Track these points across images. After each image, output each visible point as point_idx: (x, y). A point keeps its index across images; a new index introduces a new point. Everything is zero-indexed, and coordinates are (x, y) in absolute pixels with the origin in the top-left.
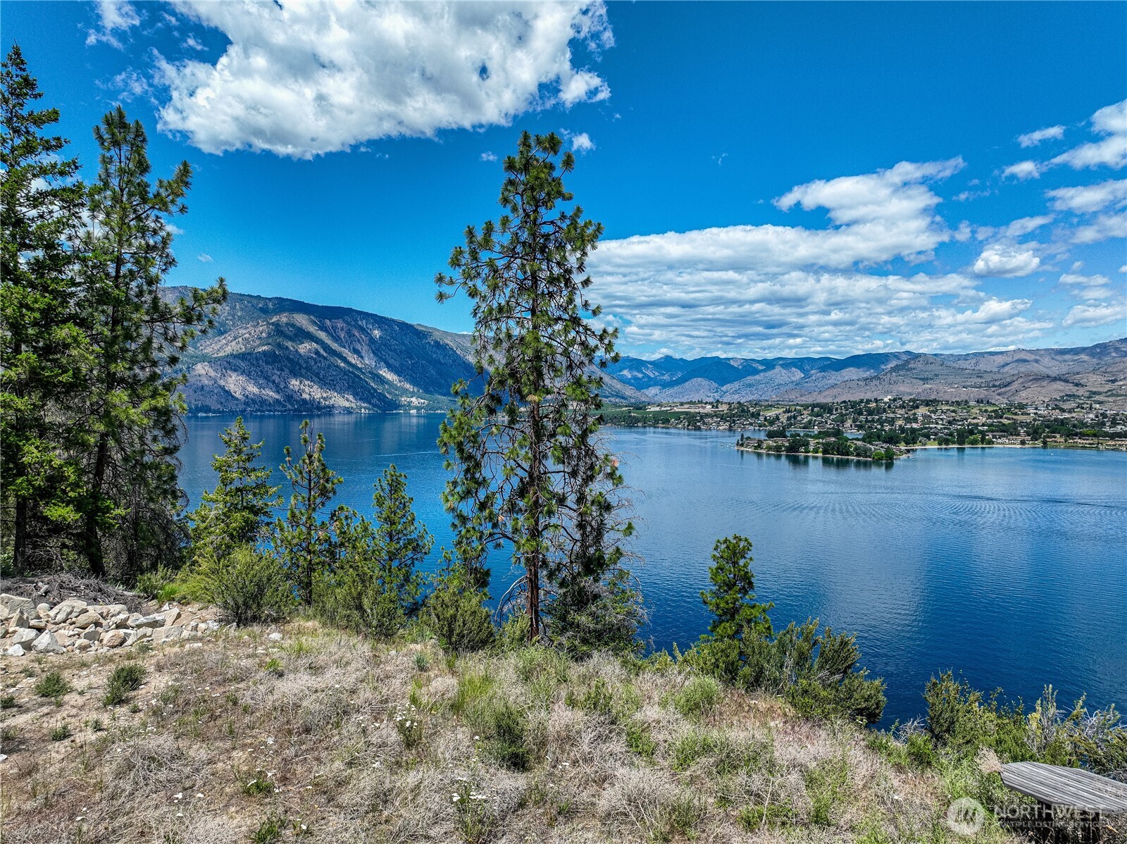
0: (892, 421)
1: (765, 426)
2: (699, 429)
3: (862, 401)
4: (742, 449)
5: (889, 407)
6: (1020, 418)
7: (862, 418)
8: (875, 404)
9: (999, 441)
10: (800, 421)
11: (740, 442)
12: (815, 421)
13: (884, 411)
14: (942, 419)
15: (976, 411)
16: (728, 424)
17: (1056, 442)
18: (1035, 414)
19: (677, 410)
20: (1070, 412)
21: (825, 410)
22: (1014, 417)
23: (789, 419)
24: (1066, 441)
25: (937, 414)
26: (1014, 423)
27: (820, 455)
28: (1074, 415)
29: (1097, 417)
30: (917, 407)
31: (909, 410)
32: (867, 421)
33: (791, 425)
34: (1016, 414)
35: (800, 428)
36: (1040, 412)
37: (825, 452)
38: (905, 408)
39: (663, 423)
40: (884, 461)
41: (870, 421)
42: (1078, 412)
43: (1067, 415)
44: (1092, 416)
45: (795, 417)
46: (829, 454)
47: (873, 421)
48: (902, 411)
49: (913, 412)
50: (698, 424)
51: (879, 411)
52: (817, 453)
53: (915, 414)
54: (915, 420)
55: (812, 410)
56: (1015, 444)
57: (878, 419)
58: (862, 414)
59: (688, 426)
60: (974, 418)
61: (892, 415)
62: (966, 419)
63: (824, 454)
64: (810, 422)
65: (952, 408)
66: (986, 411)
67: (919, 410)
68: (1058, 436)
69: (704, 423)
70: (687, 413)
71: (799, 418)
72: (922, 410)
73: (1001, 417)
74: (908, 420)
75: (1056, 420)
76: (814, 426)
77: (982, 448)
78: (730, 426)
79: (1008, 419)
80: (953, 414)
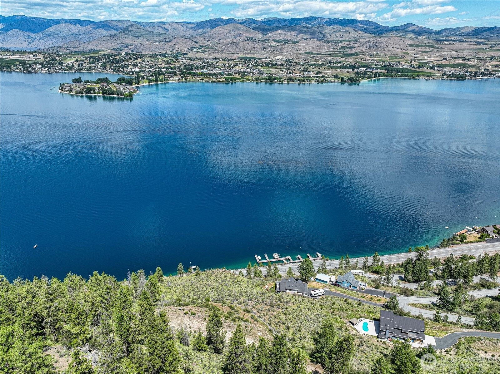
0: (127, 67)
1: (67, 70)
2: (31, 73)
3: (112, 55)
4: (63, 92)
5: (125, 59)
6: (177, 64)
7: (114, 65)
8: (118, 57)
9: (171, 79)
10: (85, 67)
11: (61, 88)
12: (92, 66)
13: (123, 61)
14: (147, 65)
15: (160, 60)
16: (47, 69)
17: (189, 79)
18: (182, 62)
19: (12, 58)
20: (193, 61)
21: (96, 60)
22: (175, 63)
23: (79, 66)
24: (193, 78)
25: (146, 62)
26: (175, 67)
27: (101, 94)
28: (195, 62)
29: (202, 63)
30: (137, 59)
31: (134, 60)
32: (116, 67)
33: (81, 69)
34: (175, 62)
35: (85, 71)
36: (183, 61)
37: (103, 93)
38: (132, 59)
39: (7, 69)
40: (129, 98)
41: (118, 67)
42: (196, 61)
43: (193, 62)
44: (200, 63)
45: (82, 65)
46: (105, 94)
47: (119, 66)
48: (130, 61)
49: (135, 61)
50: (30, 69)
51: (121, 61)
52: (100, 94)
53: (136, 62)
54: (137, 66)
55: (90, 60)
56: (176, 80)
57: (121, 66)
58: (113, 63)
59: (24, 71)
60: (160, 64)
61: (127, 63)
62: (157, 65)
63: (103, 94)
64: (90, 67)
65: (151, 59)
66: (164, 61)
67: (138, 60)
68: (190, 75)
69: (33, 69)
70: (20, 61)
71: (84, 65)
72: (139, 60)
73: (170, 64)
74: (134, 66)
75: (189, 65)
76: (92, 69)
77: (165, 83)
78: (49, 71)
79: (173, 65)
80: (152, 62)
